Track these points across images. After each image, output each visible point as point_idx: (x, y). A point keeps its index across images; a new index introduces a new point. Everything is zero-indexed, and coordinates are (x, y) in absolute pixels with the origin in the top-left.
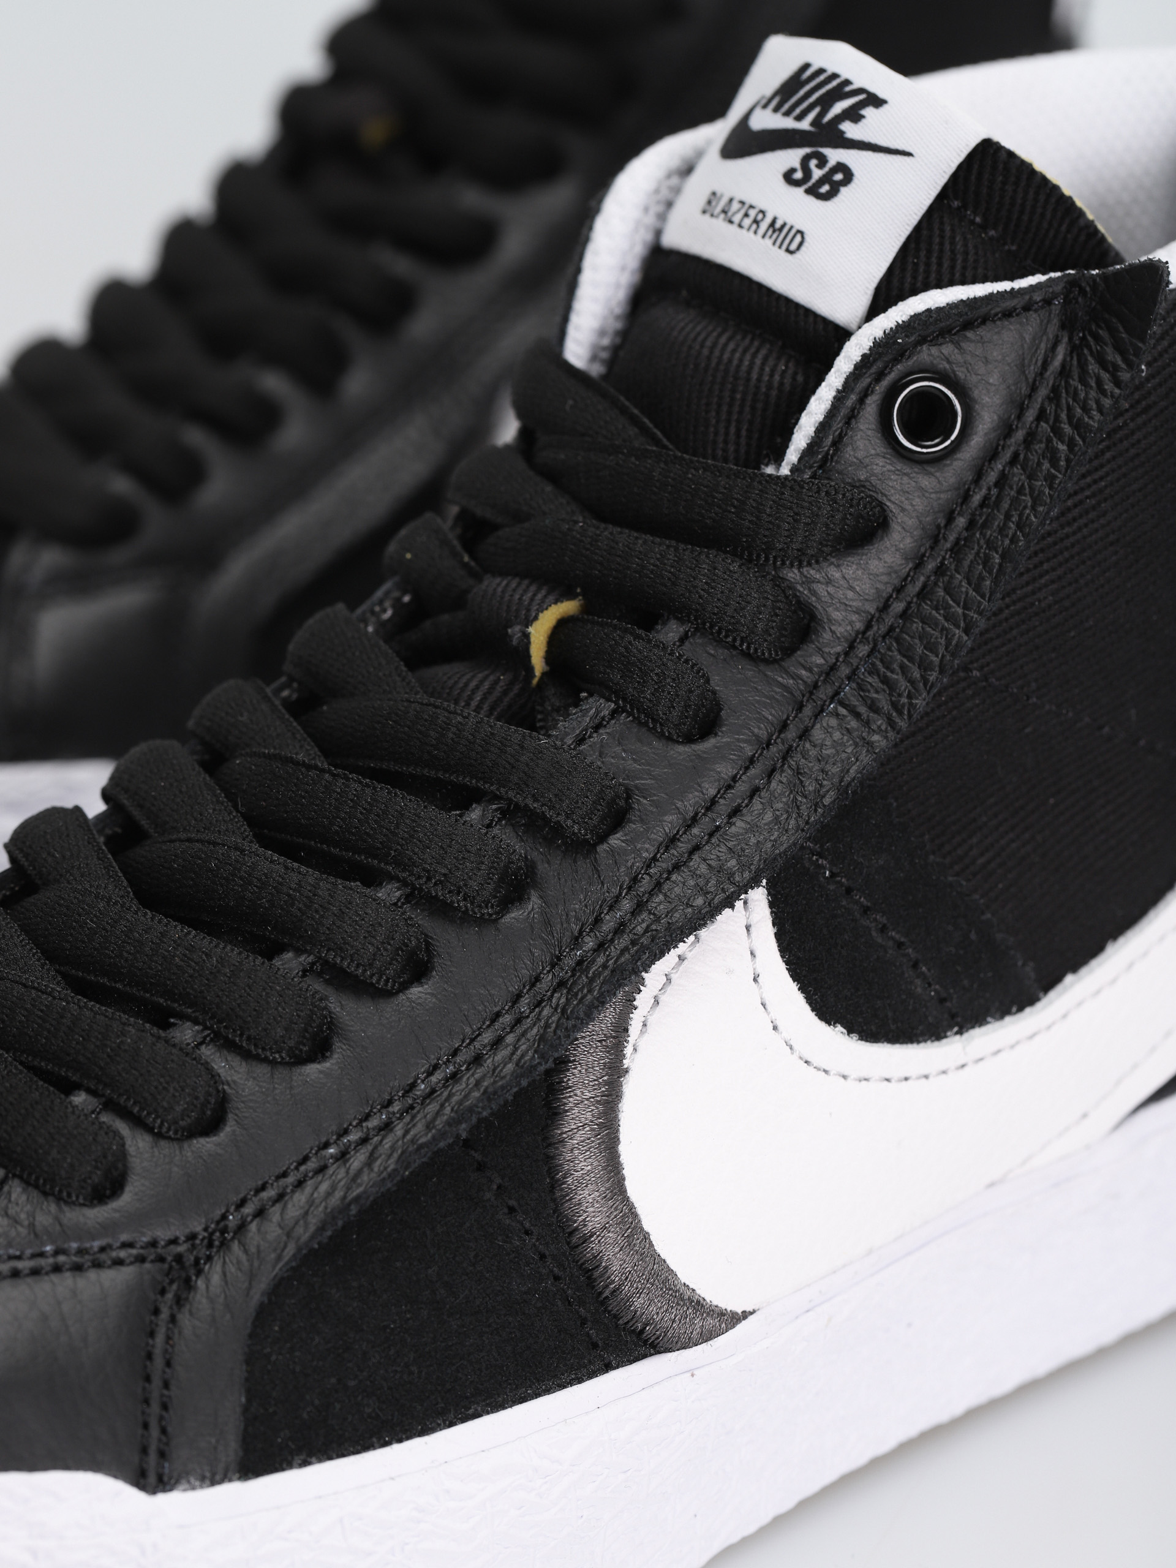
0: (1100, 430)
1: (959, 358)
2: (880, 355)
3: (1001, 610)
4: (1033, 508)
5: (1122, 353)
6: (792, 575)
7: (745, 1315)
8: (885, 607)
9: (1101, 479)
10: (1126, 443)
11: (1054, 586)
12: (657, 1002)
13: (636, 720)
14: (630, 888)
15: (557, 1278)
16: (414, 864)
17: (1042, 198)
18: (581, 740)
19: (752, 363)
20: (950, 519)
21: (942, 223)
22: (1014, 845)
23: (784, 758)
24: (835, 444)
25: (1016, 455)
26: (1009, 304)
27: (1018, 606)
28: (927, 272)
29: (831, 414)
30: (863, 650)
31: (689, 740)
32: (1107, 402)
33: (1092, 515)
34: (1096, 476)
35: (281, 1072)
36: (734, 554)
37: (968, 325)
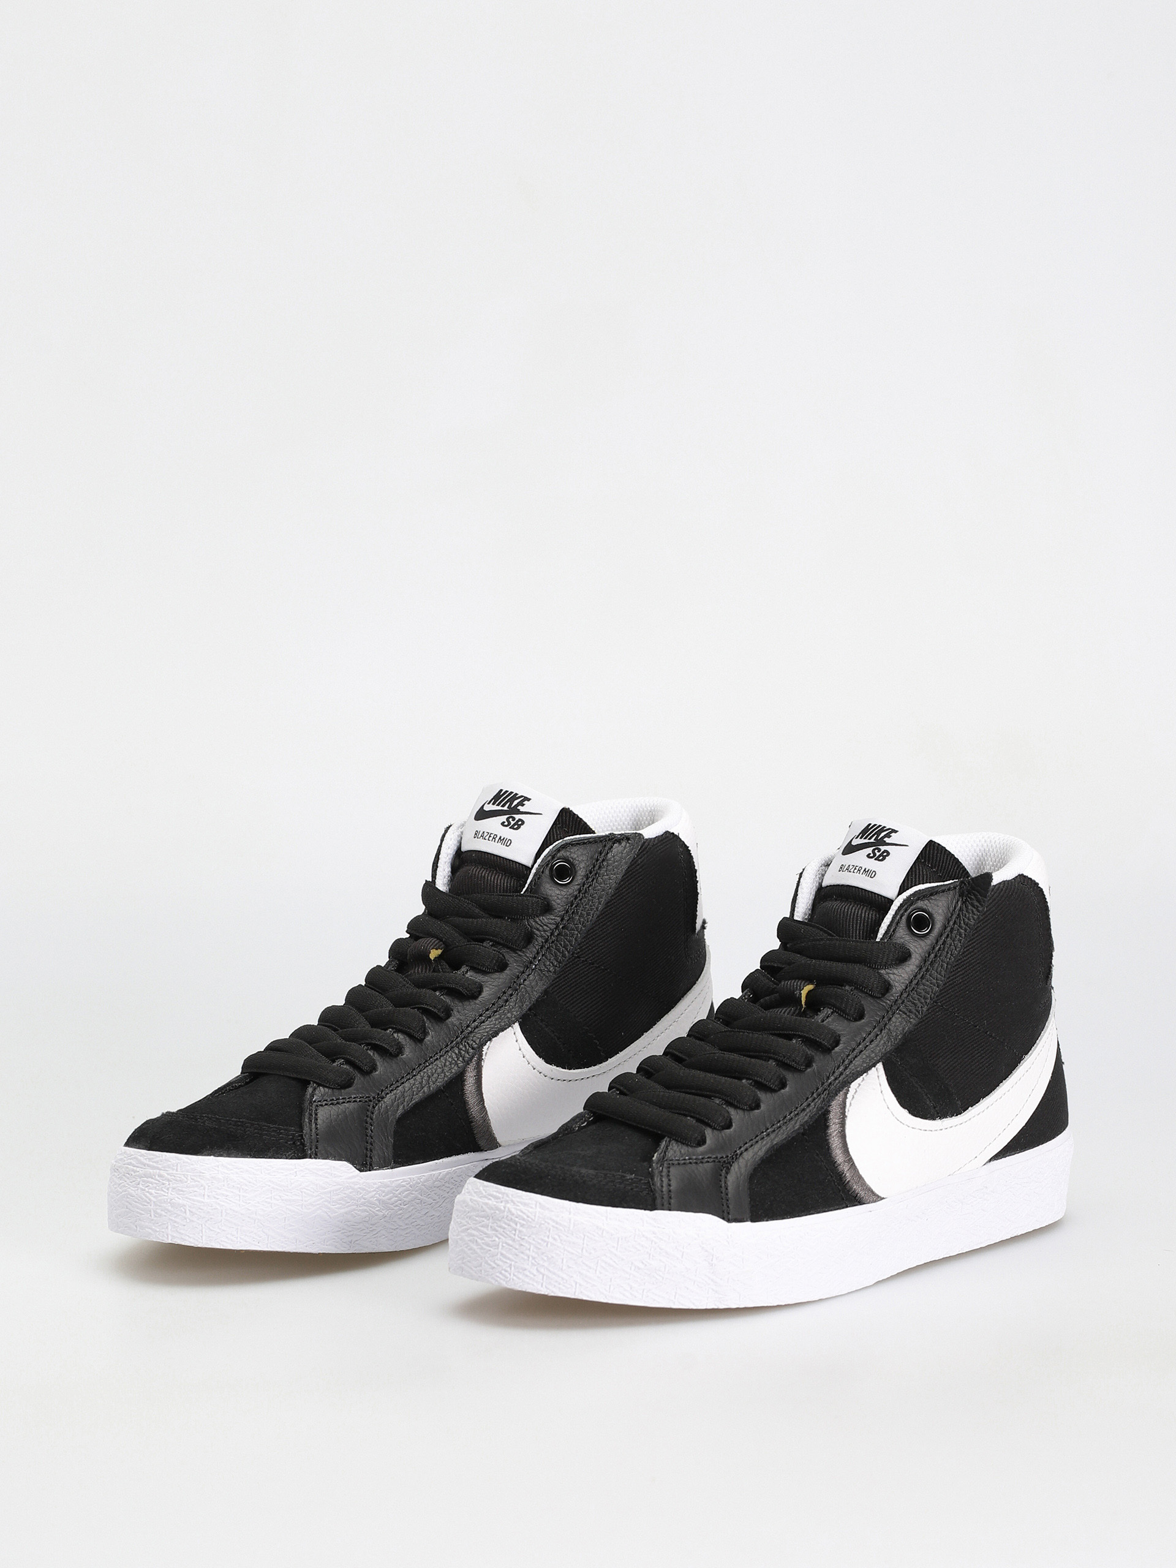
0: (974, 925)
1: (930, 905)
2: (906, 903)
3: (946, 983)
4: (956, 949)
5: (979, 901)
6: (883, 972)
7: (883, 1198)
8: (911, 982)
9: (974, 942)
10: (981, 931)
11: (962, 976)
12: (853, 1097)
13: (840, 1014)
14: (843, 1063)
15: (832, 1177)
16: (780, 1053)
17: (949, 858)
18: (823, 1021)
19: (862, 913)
20: (929, 955)
21: (919, 866)
22: (952, 1063)
23: (885, 1027)
24: (893, 931)
25: (948, 935)
26: (943, 888)
27: (952, 982)
28: (915, 881)
29: (892, 922)
30: (905, 995)
31: (856, 1020)
32: (975, 917)
33: (972, 954)
34: (973, 941)
35: (746, 1113)
36: (865, 965)
37: (932, 895)
